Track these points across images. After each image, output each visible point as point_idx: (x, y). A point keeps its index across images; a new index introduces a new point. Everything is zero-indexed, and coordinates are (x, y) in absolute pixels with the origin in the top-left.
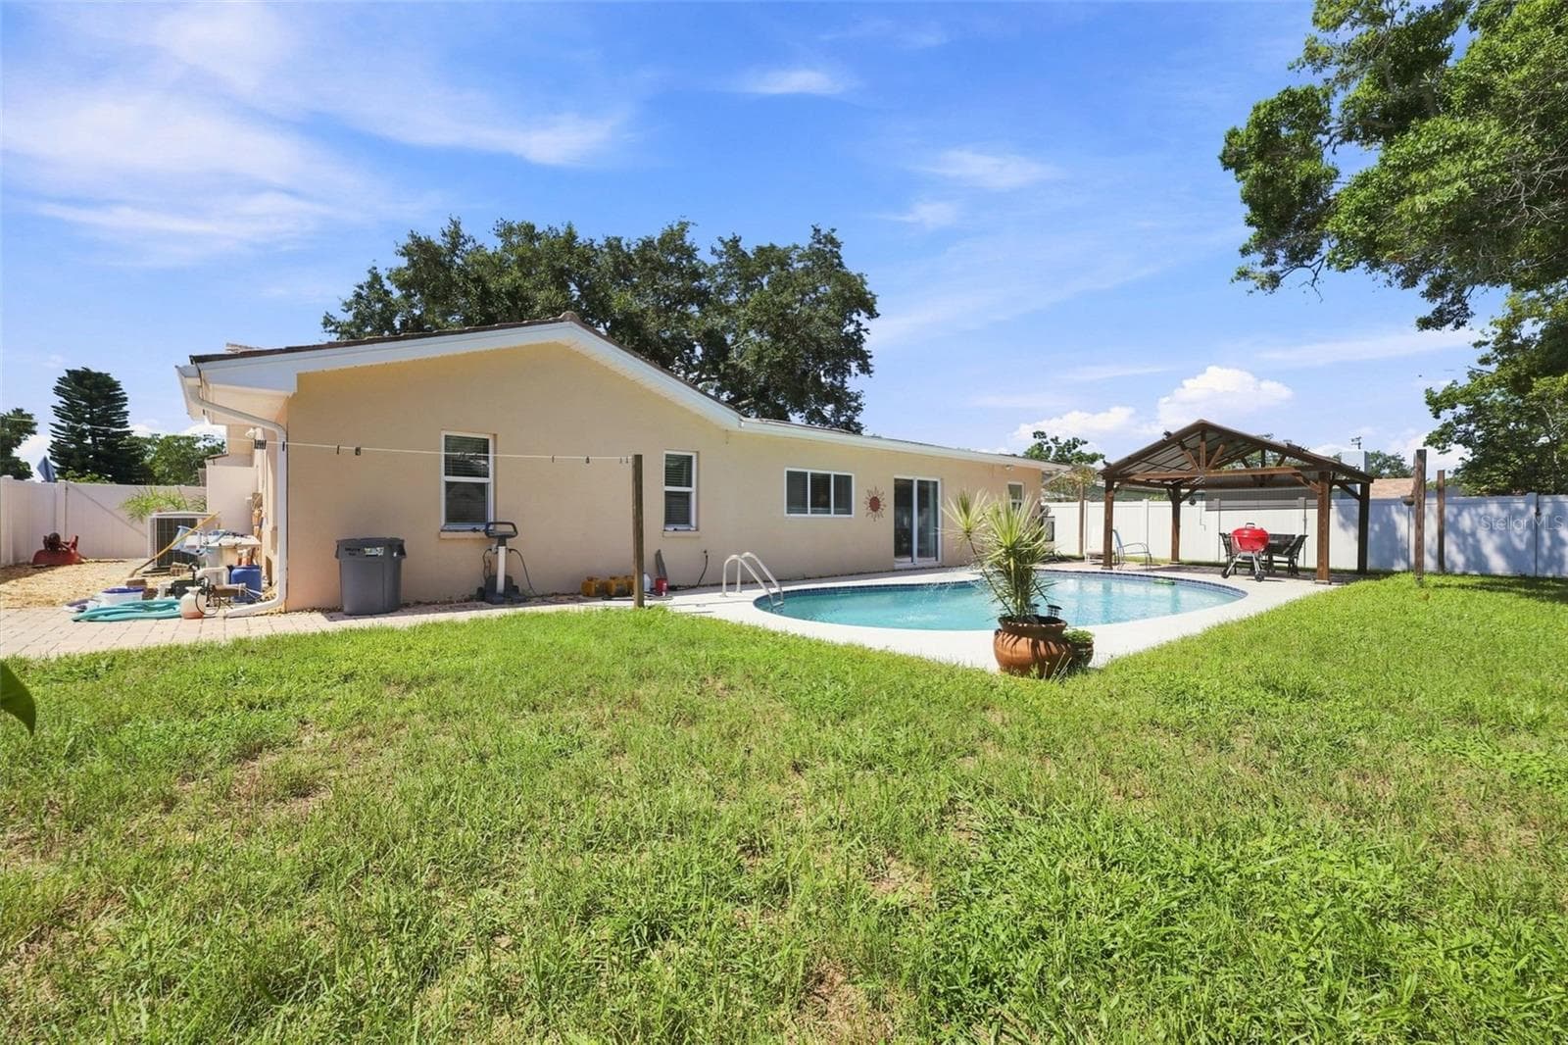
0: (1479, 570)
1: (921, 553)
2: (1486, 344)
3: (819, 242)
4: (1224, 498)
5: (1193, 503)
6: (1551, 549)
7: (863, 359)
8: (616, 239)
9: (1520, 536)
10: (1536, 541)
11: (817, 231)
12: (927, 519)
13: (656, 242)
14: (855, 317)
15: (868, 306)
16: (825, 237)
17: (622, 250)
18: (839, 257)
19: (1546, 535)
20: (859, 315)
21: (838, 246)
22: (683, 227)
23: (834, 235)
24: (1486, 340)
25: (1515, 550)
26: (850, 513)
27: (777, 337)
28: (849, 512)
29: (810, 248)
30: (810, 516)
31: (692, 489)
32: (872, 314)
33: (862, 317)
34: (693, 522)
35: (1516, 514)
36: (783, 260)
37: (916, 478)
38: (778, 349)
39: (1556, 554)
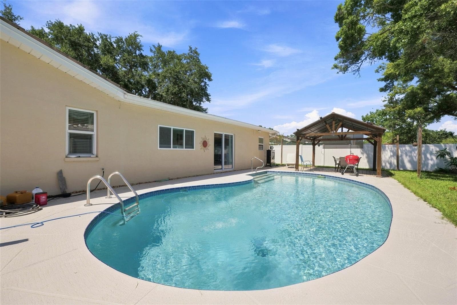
0: (403, 168)
1: (225, 164)
2: (386, 101)
3: (191, 52)
4: (325, 144)
5: (319, 146)
6: (424, 162)
7: (207, 96)
8: (105, 35)
9: (415, 157)
10: (420, 159)
11: (191, 48)
12: (228, 151)
13: (124, 39)
14: (204, 80)
15: (208, 76)
16: (194, 51)
17: (108, 41)
18: (199, 59)
19: (423, 156)
20: (206, 79)
21: (198, 55)
22: (136, 36)
23: (197, 50)
24: (386, 100)
25: (414, 161)
26: (193, 148)
27: (175, 83)
29: (188, 54)
30: (172, 149)
31: (94, 133)
32: (210, 80)
33: (207, 80)
34: (95, 151)
35: (414, 150)
36: (179, 58)
37: (224, 134)
38: (175, 88)
39: (426, 163)
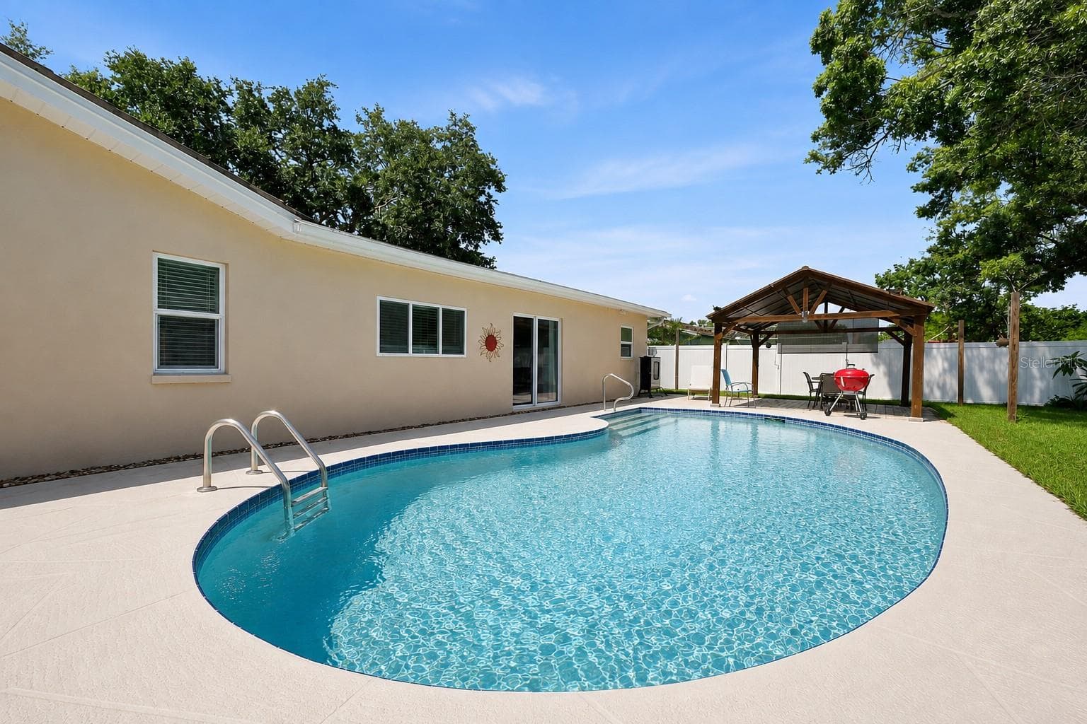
0: (973, 399)
1: (540, 390)
3: (455, 124)
4: (784, 343)
5: (769, 346)
7: (494, 228)
8: (246, 82)
11: (453, 114)
12: (547, 360)
13: (292, 93)
14: (487, 190)
15: (496, 181)
16: (461, 120)
17: (253, 96)
18: (473, 141)
20: (489, 188)
21: (472, 129)
22: (322, 85)
23: (468, 120)
27: (416, 197)
28: (462, 352)
29: (447, 129)
30: (411, 356)
31: (219, 316)
32: (500, 189)
33: (493, 188)
34: (221, 362)
35: (1000, 356)
36: (425, 138)
37: (536, 317)
38: (416, 208)
